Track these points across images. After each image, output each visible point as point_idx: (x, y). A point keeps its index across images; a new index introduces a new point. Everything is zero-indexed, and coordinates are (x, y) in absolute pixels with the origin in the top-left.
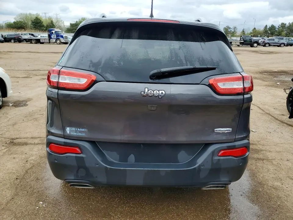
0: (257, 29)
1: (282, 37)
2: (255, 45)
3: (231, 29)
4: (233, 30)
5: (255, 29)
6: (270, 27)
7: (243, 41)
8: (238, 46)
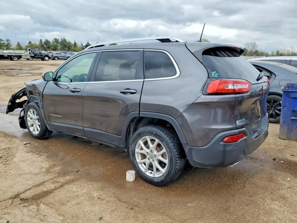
0: (33, 42)
1: (66, 51)
2: (47, 58)
3: (4, 42)
4: (6, 43)
5: (30, 42)
6: (45, 42)
7: (34, 55)
8: (28, 59)
